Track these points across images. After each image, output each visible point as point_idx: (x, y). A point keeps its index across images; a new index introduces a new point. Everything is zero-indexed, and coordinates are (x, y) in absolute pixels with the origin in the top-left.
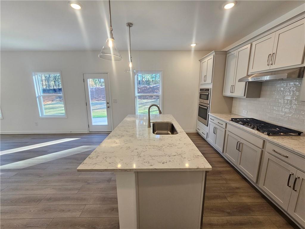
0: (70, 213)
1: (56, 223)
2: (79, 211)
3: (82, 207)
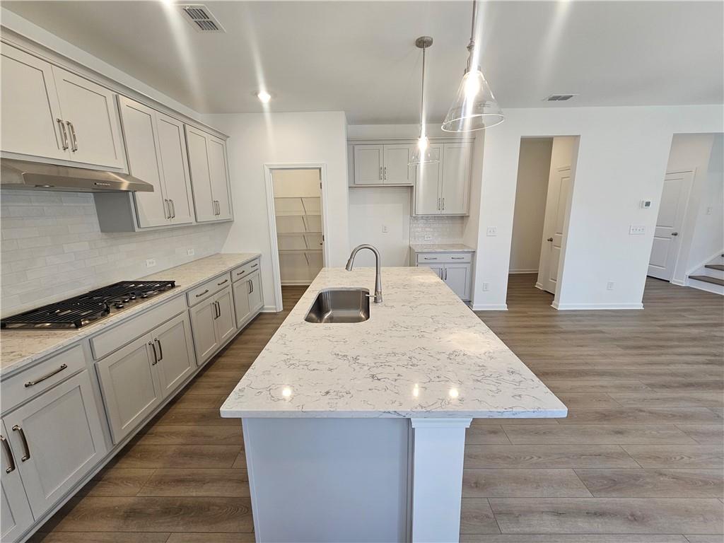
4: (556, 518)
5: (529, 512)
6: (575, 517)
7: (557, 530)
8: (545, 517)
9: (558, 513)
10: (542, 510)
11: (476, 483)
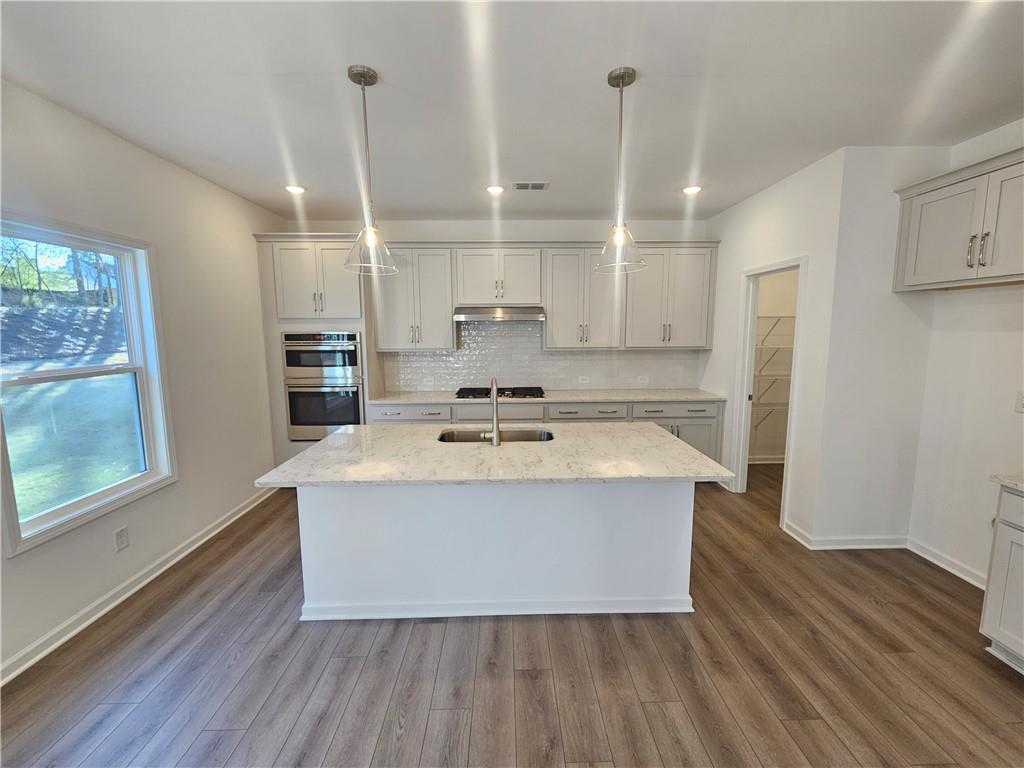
0: (683, 735)
1: (723, 755)
2: (667, 709)
3: (652, 708)
4: (320, 712)
5: (338, 690)
6: (310, 735)
7: (309, 707)
8: (325, 702)
9: (322, 717)
10: (333, 703)
11: (387, 652)
